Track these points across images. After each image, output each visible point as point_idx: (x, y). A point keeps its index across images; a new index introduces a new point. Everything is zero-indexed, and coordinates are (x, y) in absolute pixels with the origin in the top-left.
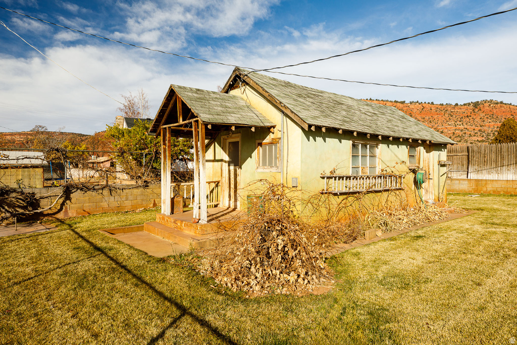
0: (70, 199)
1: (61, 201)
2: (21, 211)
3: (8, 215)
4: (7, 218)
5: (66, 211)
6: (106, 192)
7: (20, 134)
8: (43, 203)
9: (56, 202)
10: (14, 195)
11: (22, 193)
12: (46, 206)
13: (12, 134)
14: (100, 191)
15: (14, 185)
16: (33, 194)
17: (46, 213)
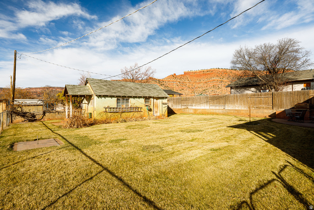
0: (45, 115)
1: (42, 116)
2: (30, 118)
3: (26, 119)
4: (26, 121)
5: (44, 119)
6: (57, 113)
7: (40, 88)
8: (37, 116)
9: (41, 116)
10: (28, 114)
11: (30, 113)
12: (37, 117)
13: (36, 88)
14: (55, 113)
15: (28, 111)
16: (34, 114)
17: (37, 119)
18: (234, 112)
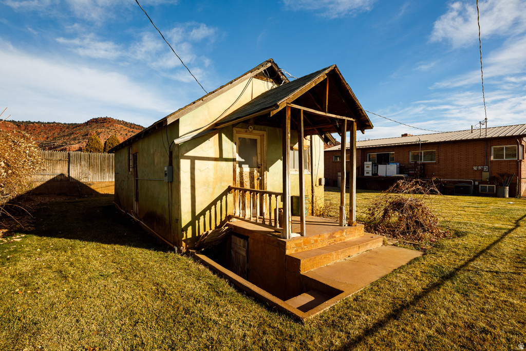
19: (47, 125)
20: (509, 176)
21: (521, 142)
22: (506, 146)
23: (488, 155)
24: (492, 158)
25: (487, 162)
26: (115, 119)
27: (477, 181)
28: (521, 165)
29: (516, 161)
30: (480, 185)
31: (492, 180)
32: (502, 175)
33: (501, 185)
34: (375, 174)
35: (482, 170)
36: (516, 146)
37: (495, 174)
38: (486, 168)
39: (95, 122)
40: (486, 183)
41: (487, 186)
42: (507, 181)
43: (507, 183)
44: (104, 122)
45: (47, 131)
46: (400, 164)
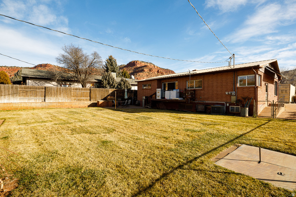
18: (56, 105)
19: (10, 68)
20: (249, 99)
21: (257, 72)
22: (248, 76)
23: (235, 83)
24: (238, 85)
25: (235, 88)
26: (52, 64)
27: (228, 103)
28: (257, 90)
29: (254, 87)
30: (230, 106)
31: (238, 102)
32: (245, 99)
33: (244, 106)
34: (163, 97)
35: (231, 95)
36: (254, 75)
37: (240, 98)
38: (233, 93)
39: (40, 66)
40: (234, 104)
41: (235, 107)
42: (248, 103)
43: (247, 105)
44: (46, 67)
45: (10, 72)
46: (180, 91)
